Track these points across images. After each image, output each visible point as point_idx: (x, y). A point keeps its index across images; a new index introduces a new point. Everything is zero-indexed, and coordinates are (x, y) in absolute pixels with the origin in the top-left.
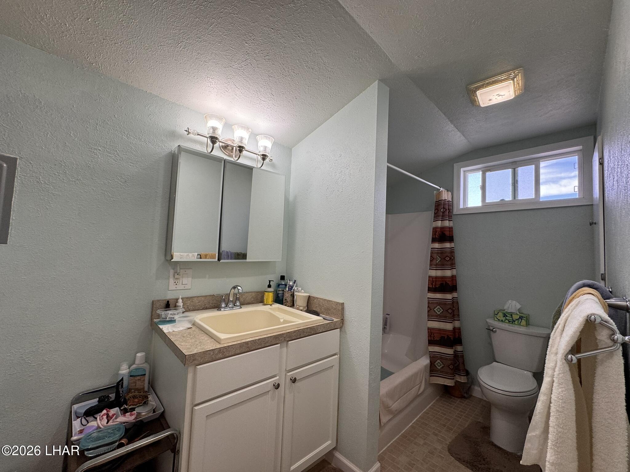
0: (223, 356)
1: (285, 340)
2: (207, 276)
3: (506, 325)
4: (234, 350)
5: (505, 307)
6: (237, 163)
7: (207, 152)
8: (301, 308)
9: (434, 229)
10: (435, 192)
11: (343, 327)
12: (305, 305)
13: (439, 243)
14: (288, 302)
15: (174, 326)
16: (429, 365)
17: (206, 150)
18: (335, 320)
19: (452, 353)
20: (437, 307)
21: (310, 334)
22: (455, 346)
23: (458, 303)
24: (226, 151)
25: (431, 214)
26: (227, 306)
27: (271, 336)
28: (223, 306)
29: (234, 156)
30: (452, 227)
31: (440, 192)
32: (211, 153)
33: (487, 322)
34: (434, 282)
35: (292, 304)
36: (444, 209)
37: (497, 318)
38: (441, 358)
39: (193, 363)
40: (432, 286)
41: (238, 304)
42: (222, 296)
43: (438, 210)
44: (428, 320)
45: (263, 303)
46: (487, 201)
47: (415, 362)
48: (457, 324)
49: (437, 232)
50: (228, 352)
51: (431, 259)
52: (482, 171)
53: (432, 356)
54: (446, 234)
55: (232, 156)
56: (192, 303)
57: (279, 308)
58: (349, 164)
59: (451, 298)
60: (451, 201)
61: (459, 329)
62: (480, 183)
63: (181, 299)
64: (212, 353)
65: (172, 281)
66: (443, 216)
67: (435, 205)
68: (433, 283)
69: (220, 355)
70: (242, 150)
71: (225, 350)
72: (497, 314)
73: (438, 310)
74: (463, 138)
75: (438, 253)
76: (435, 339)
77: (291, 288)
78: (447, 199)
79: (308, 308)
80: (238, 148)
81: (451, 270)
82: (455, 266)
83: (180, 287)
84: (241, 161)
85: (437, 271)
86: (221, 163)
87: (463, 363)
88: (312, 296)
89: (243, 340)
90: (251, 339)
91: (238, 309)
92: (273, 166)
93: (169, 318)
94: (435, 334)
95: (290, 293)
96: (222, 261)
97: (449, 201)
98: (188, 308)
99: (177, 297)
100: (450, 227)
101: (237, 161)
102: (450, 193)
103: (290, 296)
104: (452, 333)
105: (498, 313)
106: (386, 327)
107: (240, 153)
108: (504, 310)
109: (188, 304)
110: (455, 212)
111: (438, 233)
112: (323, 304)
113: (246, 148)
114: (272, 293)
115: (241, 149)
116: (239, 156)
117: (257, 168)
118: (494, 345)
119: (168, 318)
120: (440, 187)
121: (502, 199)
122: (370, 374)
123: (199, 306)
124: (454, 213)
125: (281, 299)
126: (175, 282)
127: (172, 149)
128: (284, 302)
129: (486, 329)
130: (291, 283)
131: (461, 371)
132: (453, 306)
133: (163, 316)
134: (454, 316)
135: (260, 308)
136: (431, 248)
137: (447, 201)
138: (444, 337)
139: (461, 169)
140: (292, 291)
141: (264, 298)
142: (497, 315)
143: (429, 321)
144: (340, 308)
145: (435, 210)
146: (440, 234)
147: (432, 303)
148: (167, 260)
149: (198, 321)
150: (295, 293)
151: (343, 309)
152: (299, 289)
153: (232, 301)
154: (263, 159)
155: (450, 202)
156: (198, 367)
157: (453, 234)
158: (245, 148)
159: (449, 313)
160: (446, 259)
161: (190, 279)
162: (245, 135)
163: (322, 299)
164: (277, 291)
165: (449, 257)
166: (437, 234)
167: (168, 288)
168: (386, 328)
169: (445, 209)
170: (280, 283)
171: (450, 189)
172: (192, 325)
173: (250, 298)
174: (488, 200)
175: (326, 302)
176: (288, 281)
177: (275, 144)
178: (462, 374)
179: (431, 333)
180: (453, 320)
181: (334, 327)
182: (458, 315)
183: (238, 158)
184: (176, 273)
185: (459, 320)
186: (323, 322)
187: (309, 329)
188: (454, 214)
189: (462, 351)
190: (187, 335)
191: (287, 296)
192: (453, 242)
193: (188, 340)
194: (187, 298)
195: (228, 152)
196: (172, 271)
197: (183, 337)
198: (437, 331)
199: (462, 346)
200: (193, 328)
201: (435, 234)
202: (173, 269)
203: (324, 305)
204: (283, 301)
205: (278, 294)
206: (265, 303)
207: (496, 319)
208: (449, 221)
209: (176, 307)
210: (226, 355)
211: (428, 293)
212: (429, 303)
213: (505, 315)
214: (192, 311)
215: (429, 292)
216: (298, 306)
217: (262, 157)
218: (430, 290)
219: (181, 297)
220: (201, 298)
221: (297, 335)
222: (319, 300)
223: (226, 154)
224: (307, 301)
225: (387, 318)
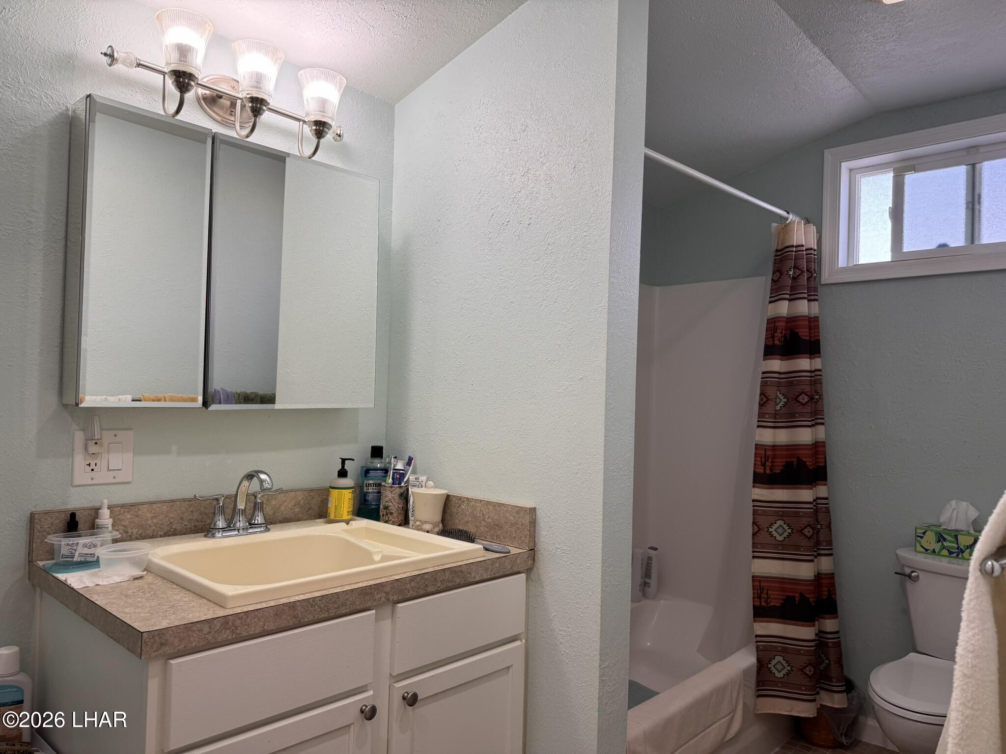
0: (234, 636)
1: (388, 600)
2: (174, 448)
3: (941, 562)
4: (261, 623)
5: (942, 519)
6: (246, 145)
7: (164, 114)
8: (428, 527)
9: (771, 323)
10: (776, 224)
11: (535, 569)
12: (438, 518)
13: (781, 360)
14: (391, 514)
15: (95, 575)
16: (755, 669)
17: (162, 108)
18: (514, 551)
19: (812, 636)
20: (777, 522)
21: (451, 585)
22: (820, 619)
23: (828, 511)
24: (215, 109)
25: (764, 282)
26: (229, 527)
27: (352, 590)
28: (221, 524)
29: (238, 125)
30: (818, 317)
31: (787, 226)
32: (176, 118)
33: (897, 556)
34: (770, 460)
35: (401, 517)
36: (798, 269)
37: (922, 546)
38: (784, 651)
39: (160, 652)
40: (765, 470)
41: (259, 519)
42: (217, 500)
43: (781, 274)
44: (754, 557)
45: (326, 517)
46: (905, 250)
47: (720, 663)
48: (825, 564)
49: (779, 331)
50: (246, 627)
51: (761, 400)
52: (894, 170)
53: (762, 645)
54: (800, 334)
55: (232, 126)
56: (136, 520)
57: (367, 530)
58: (546, 153)
59: (812, 500)
60: (816, 248)
61: (831, 576)
62: (889, 203)
63: (108, 508)
64: (206, 629)
65: (79, 460)
66: (793, 288)
67: (775, 259)
68: (766, 461)
69: (227, 635)
70: (260, 109)
71: (238, 622)
72: (922, 535)
73: (779, 530)
74: (844, 82)
75: (779, 385)
76: (772, 604)
77: (400, 477)
78: (804, 244)
79: (444, 525)
80: (250, 105)
81: (814, 428)
82: (823, 419)
83: (101, 476)
84: (258, 138)
85: (777, 430)
86: (205, 143)
87: (839, 662)
88: (455, 496)
89: (282, 600)
90: (302, 597)
91: (261, 532)
92: (345, 152)
93: (81, 555)
94: (769, 592)
95: (398, 491)
96: (213, 407)
97: (811, 249)
98: (127, 532)
99: (97, 505)
100: (810, 318)
101: (247, 140)
102: (813, 229)
103: (396, 497)
104: (812, 588)
105: (924, 533)
106: (647, 580)
107: (255, 116)
108: (940, 526)
109: (127, 523)
110: (826, 277)
111: (781, 333)
112: (483, 514)
113: (273, 103)
114: (350, 491)
115: (257, 105)
116: (251, 124)
117: (300, 158)
118: (913, 614)
119: (77, 554)
120: (788, 213)
121: (942, 241)
122: (602, 682)
123: (154, 528)
124: (823, 281)
125: (373, 507)
126: (89, 465)
127: (69, 106)
128: (381, 514)
129: (896, 573)
130: (400, 466)
131: (834, 680)
132: (817, 520)
133: (64, 551)
134: (818, 543)
135: (318, 529)
136: (763, 373)
137: (804, 248)
138: (794, 597)
139: (842, 164)
140: (403, 484)
141: (329, 505)
142: (922, 537)
143: (756, 560)
144: (527, 520)
145: (773, 274)
146: (785, 334)
147: (764, 514)
148: (65, 406)
149: (157, 560)
150: (410, 489)
151: (533, 523)
152: (420, 480)
153: (244, 511)
154: (316, 134)
155: (813, 252)
156: (173, 662)
157: (819, 336)
158: (268, 104)
159: (806, 536)
160: (801, 400)
161: (129, 456)
162: (269, 68)
163: (481, 501)
164: (361, 487)
165: (807, 395)
166: (778, 335)
167: (72, 481)
168: (649, 584)
169: (800, 270)
170: (371, 466)
171: (813, 218)
172: (143, 571)
173: (290, 506)
174: (907, 247)
175: (491, 508)
176: (393, 460)
177: (348, 92)
178: (835, 689)
179: (762, 589)
180: (815, 554)
181: (512, 568)
182: (830, 543)
183: (250, 129)
184: (91, 439)
185: (831, 555)
186: (484, 556)
187: (447, 574)
188: (822, 283)
189: (838, 632)
190: (134, 593)
191: (390, 497)
192: (820, 357)
193: (139, 602)
194: (123, 506)
195: (221, 114)
196: (79, 437)
197: (127, 596)
198: (773, 585)
199: (837, 620)
200: (146, 577)
201: (773, 337)
202: (83, 430)
203: (487, 517)
204: (379, 512)
205: (365, 496)
206: (332, 517)
207: (920, 549)
208: (809, 300)
209: (94, 527)
210: (240, 634)
211: (754, 487)
212: (755, 513)
213: (940, 538)
214: (137, 539)
215: (757, 485)
216: (418, 523)
217: (314, 128)
218: (759, 479)
219: (106, 502)
220: (159, 505)
221: (419, 588)
222: (473, 503)
223: (214, 119)
224: (442, 510)
225: (650, 558)
